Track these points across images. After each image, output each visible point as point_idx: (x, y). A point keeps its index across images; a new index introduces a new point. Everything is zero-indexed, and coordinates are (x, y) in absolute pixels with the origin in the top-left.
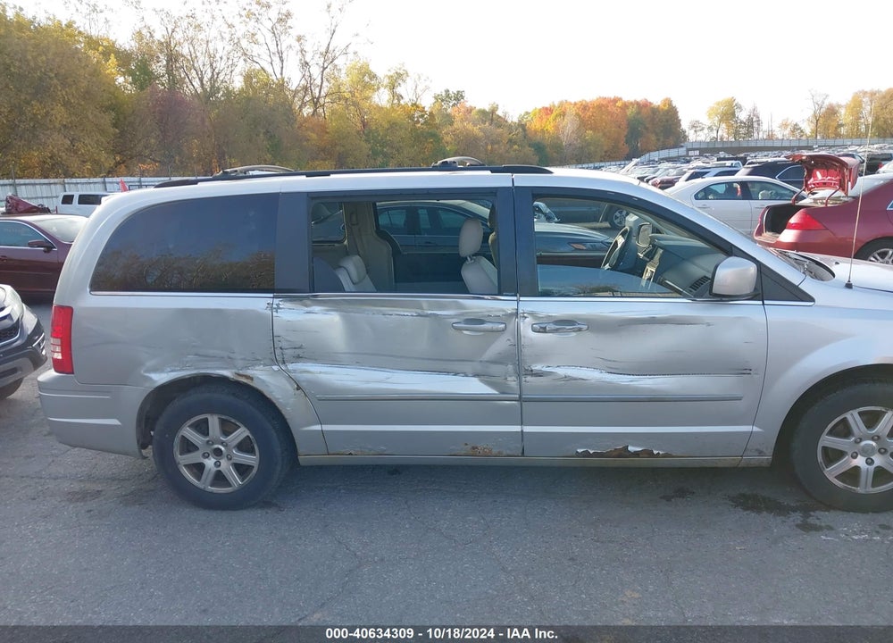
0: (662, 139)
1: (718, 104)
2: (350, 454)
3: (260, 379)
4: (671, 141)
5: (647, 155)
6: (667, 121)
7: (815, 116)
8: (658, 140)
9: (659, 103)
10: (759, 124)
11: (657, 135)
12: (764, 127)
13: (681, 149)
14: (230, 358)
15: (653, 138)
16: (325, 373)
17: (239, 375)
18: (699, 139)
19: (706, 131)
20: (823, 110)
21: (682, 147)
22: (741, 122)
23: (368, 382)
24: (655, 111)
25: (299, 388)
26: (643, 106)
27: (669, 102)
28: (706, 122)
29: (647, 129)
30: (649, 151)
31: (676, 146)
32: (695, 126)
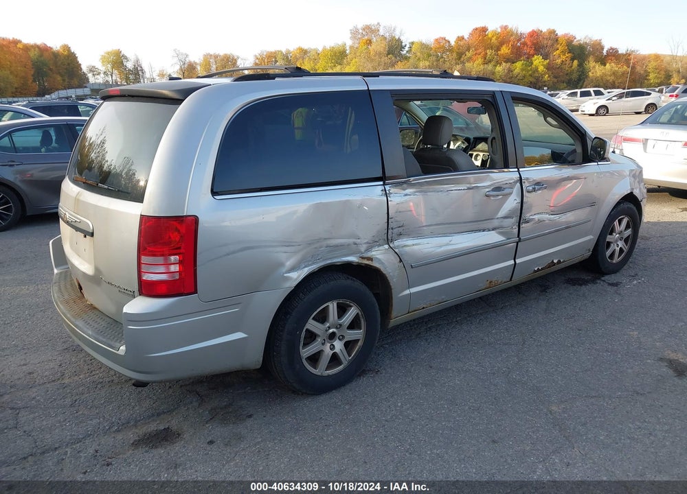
0: (67, 80)
1: (108, 53)
2: (424, 308)
3: (377, 258)
4: (75, 81)
5: (56, 93)
6: (69, 64)
7: (181, 69)
8: (64, 80)
9: (58, 48)
10: (143, 73)
11: (62, 76)
12: (147, 75)
13: (85, 89)
14: (355, 244)
15: (59, 78)
16: (416, 245)
17: (363, 258)
18: (98, 81)
19: (102, 75)
20: (186, 66)
21: (86, 87)
22: (129, 70)
23: (441, 247)
24: (56, 55)
25: (401, 261)
26: (43, 50)
27: (66, 48)
28: (102, 68)
29: (51, 70)
30: (57, 90)
31: (80, 86)
32: (93, 70)
